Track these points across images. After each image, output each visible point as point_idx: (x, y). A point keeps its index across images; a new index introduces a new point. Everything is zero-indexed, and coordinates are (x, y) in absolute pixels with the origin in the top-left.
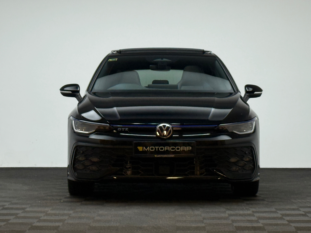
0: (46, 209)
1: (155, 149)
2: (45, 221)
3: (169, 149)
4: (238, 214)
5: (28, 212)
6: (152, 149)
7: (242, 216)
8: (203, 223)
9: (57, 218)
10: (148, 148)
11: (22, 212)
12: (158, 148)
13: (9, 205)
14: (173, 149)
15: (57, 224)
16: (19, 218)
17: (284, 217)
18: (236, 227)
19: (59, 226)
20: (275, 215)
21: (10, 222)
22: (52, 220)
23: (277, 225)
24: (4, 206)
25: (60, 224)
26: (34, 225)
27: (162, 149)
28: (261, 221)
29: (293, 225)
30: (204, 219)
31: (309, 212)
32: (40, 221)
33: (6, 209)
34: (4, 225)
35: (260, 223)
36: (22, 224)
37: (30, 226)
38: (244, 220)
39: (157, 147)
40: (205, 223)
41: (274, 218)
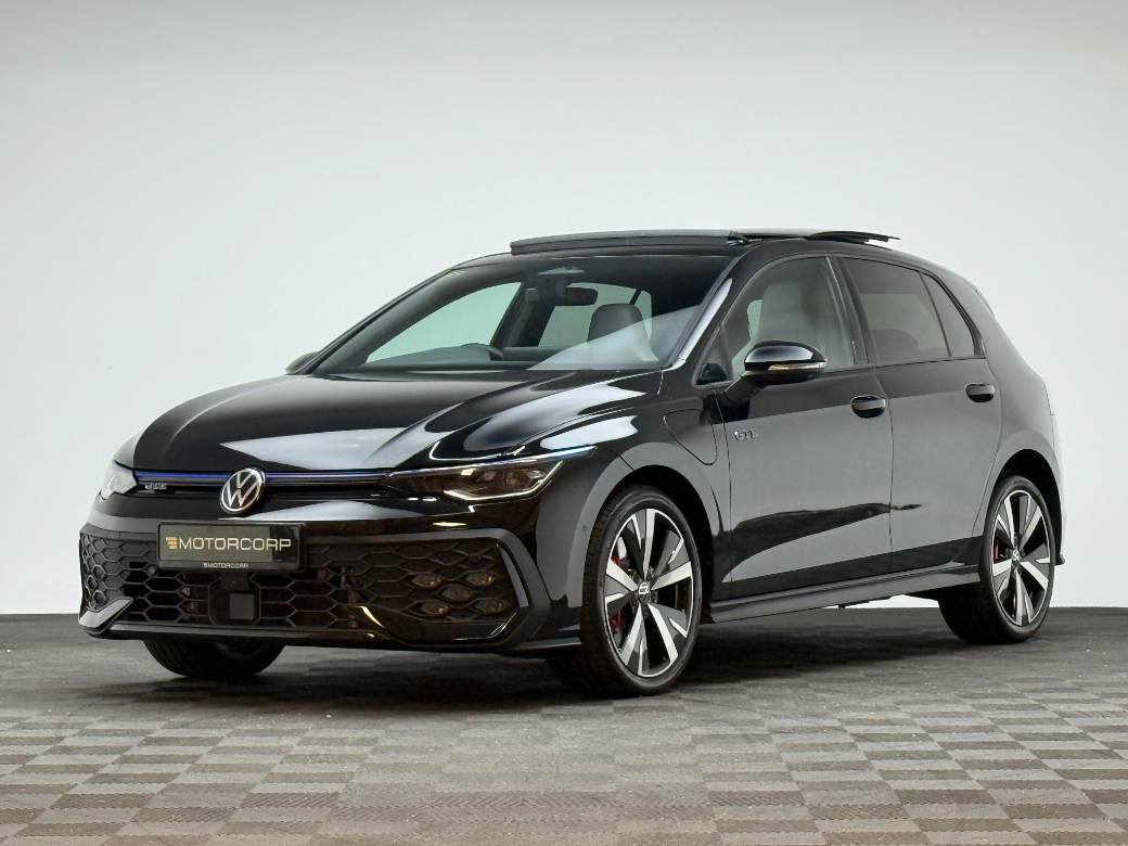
0: (285, 741)
1: (206, 542)
2: (287, 778)
3: (236, 545)
4: (897, 752)
5: (227, 751)
6: (198, 544)
7: (911, 758)
8: (791, 780)
9: (324, 768)
10: (190, 540)
11: (210, 752)
12: (212, 542)
13: (162, 728)
14: (246, 544)
15: (329, 788)
16: (204, 769)
17: (1044, 761)
18: (897, 791)
19: (336, 794)
20: (1016, 755)
21: (178, 781)
22: (309, 775)
23: (1028, 785)
24: (149, 732)
25: (339, 788)
26: (254, 791)
27: (220, 544)
28: (976, 775)
29: (1078, 784)
30: (791, 767)
31: (1122, 746)
32: (272, 778)
33: (158, 741)
34: (162, 792)
35: (971, 779)
36: (216, 788)
37: (243, 796)
38: (920, 772)
39: (209, 539)
40: (797, 782)
41: (1014, 765)
